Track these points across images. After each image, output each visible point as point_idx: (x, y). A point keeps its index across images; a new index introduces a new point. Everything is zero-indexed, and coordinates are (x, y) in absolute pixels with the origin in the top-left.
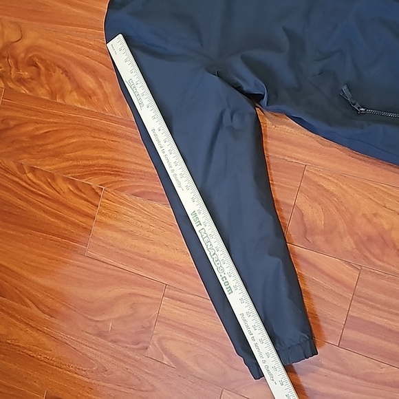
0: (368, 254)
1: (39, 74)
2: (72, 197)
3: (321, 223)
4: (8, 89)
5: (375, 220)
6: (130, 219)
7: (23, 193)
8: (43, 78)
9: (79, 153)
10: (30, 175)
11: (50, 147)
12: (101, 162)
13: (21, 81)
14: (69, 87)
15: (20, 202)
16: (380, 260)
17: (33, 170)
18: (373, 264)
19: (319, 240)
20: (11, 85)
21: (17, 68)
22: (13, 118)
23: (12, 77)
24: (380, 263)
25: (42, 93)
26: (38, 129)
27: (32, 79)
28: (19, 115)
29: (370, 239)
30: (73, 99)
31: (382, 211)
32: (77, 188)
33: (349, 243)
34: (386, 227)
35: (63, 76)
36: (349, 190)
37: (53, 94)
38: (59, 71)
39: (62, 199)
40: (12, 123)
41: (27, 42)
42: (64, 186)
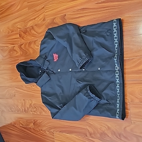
0: (103, 137)
1: (37, 109)
2: (49, 135)
3: (92, 132)
4: (33, 114)
5: (101, 129)
6: (60, 138)
7: (42, 135)
8: (38, 110)
9: (48, 125)
10: (41, 131)
11: (43, 124)
12: (52, 126)
13: (34, 111)
14: (42, 111)
15: (41, 137)
16: (105, 138)
17: (42, 130)
18: (104, 139)
19: (93, 135)
20: (33, 113)
21: (33, 109)
22: (35, 120)
23: (33, 111)
24: (105, 139)
25: (38, 113)
26: (40, 121)
27: (36, 110)
28: (36, 119)
29: (102, 133)
30: (44, 113)
31: (102, 127)
32: (50, 133)
33: (99, 135)
34: (104, 130)
35: (41, 109)
36: (95, 123)
37: (40, 113)
38: (40, 108)
39: (48, 136)
40: (36, 121)
41: (33, 103)
42: (47, 133)
